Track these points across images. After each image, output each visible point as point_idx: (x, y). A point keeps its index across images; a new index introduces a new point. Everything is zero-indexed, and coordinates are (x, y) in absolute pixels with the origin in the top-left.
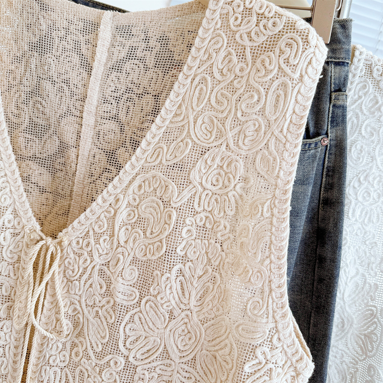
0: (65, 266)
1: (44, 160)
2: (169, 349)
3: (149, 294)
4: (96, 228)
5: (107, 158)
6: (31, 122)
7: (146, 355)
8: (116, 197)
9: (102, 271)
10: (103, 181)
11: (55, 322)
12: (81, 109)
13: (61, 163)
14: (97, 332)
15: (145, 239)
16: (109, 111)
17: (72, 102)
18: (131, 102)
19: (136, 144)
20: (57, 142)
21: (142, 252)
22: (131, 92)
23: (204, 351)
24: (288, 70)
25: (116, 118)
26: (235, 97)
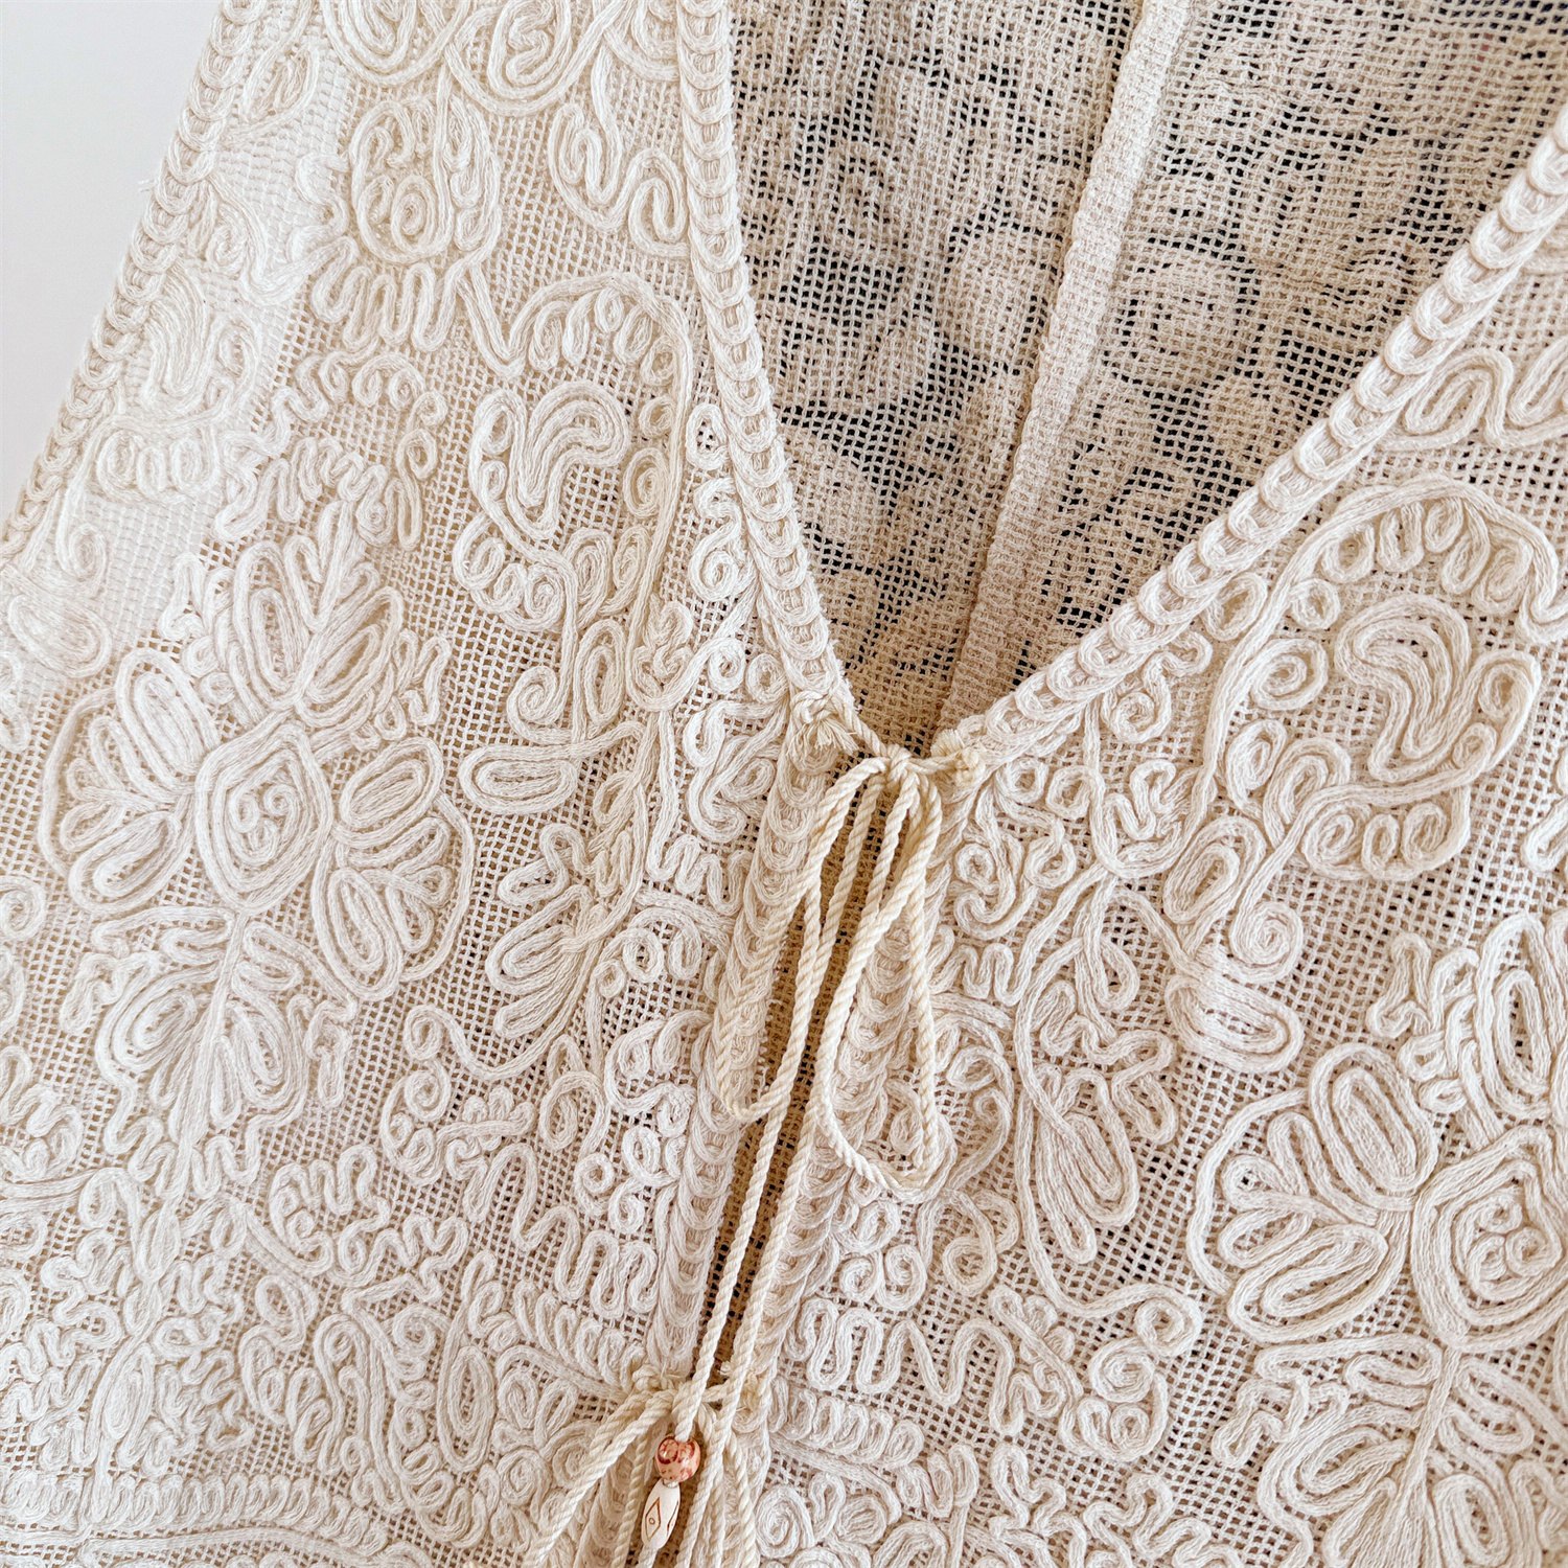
0: (955, 877)
1: (859, 427)
3: (1359, 1034)
4: (1119, 723)
5: (1158, 422)
6: (819, 254)
7: (1309, 1304)
8: (1231, 586)
9: (1126, 916)
10: (1124, 527)
11: (884, 1110)
12: (1060, 198)
13: (938, 440)
14: (1077, 1175)
15: (1359, 788)
16: (1195, 208)
17: (1021, 168)
18: (1304, 172)
19: (1307, 361)
20: (930, 348)
21: (1339, 845)
22: (1307, 124)
25: (1226, 240)
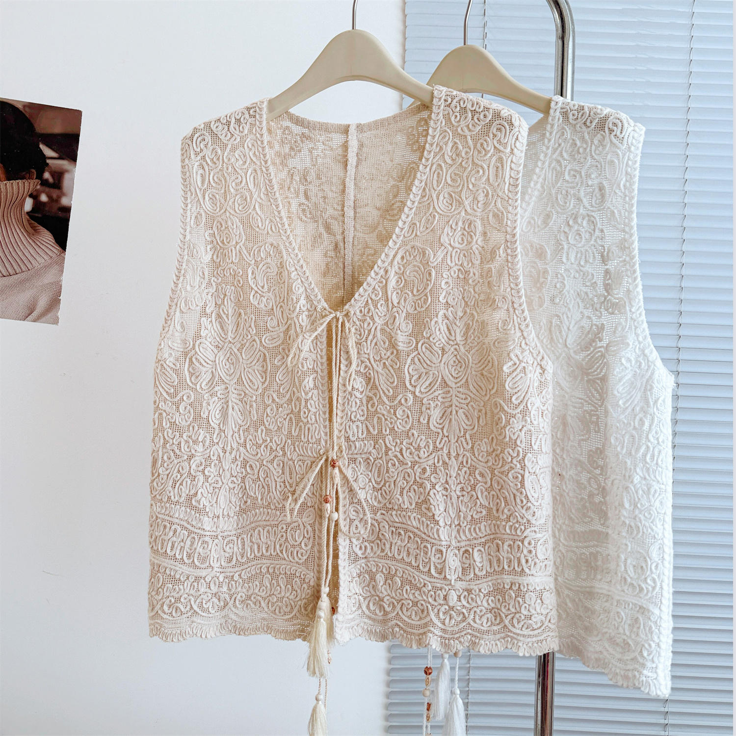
2: (446, 378)
3: (423, 338)
7: (429, 388)
8: (385, 269)
9: (383, 330)
14: (386, 380)
15: (413, 297)
21: (413, 307)
23: (473, 373)
24: (501, 148)
26: (465, 174)
